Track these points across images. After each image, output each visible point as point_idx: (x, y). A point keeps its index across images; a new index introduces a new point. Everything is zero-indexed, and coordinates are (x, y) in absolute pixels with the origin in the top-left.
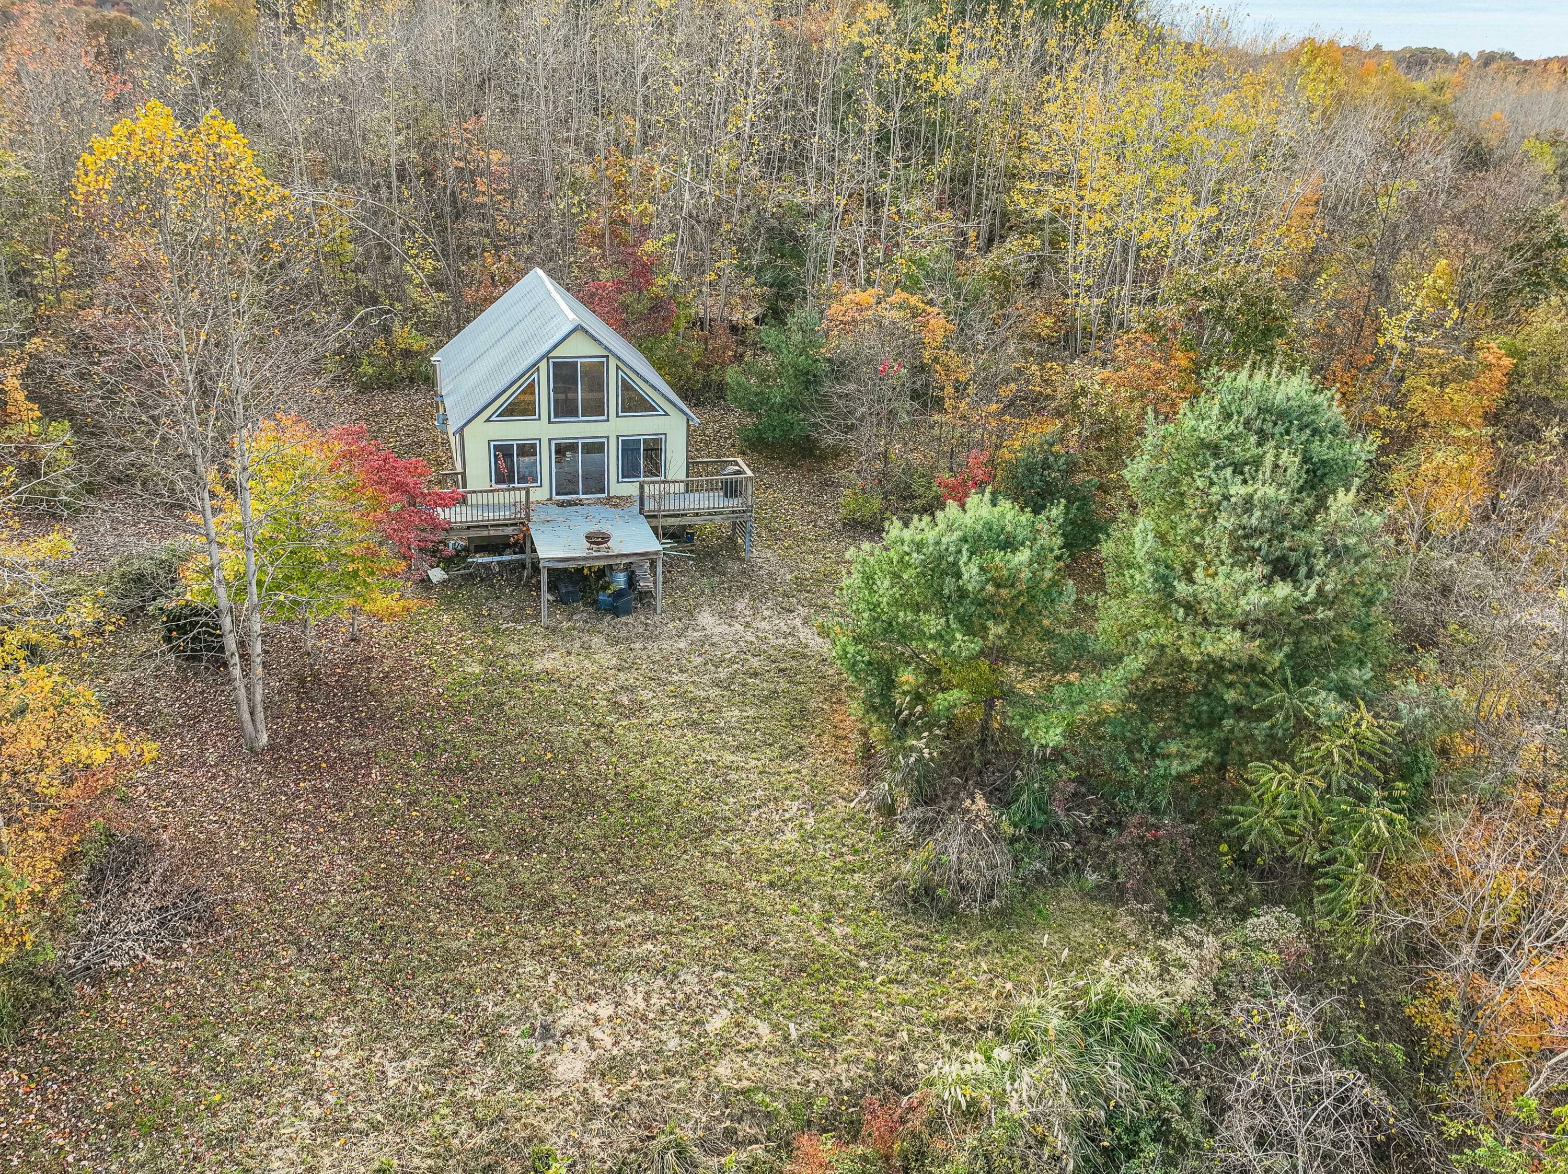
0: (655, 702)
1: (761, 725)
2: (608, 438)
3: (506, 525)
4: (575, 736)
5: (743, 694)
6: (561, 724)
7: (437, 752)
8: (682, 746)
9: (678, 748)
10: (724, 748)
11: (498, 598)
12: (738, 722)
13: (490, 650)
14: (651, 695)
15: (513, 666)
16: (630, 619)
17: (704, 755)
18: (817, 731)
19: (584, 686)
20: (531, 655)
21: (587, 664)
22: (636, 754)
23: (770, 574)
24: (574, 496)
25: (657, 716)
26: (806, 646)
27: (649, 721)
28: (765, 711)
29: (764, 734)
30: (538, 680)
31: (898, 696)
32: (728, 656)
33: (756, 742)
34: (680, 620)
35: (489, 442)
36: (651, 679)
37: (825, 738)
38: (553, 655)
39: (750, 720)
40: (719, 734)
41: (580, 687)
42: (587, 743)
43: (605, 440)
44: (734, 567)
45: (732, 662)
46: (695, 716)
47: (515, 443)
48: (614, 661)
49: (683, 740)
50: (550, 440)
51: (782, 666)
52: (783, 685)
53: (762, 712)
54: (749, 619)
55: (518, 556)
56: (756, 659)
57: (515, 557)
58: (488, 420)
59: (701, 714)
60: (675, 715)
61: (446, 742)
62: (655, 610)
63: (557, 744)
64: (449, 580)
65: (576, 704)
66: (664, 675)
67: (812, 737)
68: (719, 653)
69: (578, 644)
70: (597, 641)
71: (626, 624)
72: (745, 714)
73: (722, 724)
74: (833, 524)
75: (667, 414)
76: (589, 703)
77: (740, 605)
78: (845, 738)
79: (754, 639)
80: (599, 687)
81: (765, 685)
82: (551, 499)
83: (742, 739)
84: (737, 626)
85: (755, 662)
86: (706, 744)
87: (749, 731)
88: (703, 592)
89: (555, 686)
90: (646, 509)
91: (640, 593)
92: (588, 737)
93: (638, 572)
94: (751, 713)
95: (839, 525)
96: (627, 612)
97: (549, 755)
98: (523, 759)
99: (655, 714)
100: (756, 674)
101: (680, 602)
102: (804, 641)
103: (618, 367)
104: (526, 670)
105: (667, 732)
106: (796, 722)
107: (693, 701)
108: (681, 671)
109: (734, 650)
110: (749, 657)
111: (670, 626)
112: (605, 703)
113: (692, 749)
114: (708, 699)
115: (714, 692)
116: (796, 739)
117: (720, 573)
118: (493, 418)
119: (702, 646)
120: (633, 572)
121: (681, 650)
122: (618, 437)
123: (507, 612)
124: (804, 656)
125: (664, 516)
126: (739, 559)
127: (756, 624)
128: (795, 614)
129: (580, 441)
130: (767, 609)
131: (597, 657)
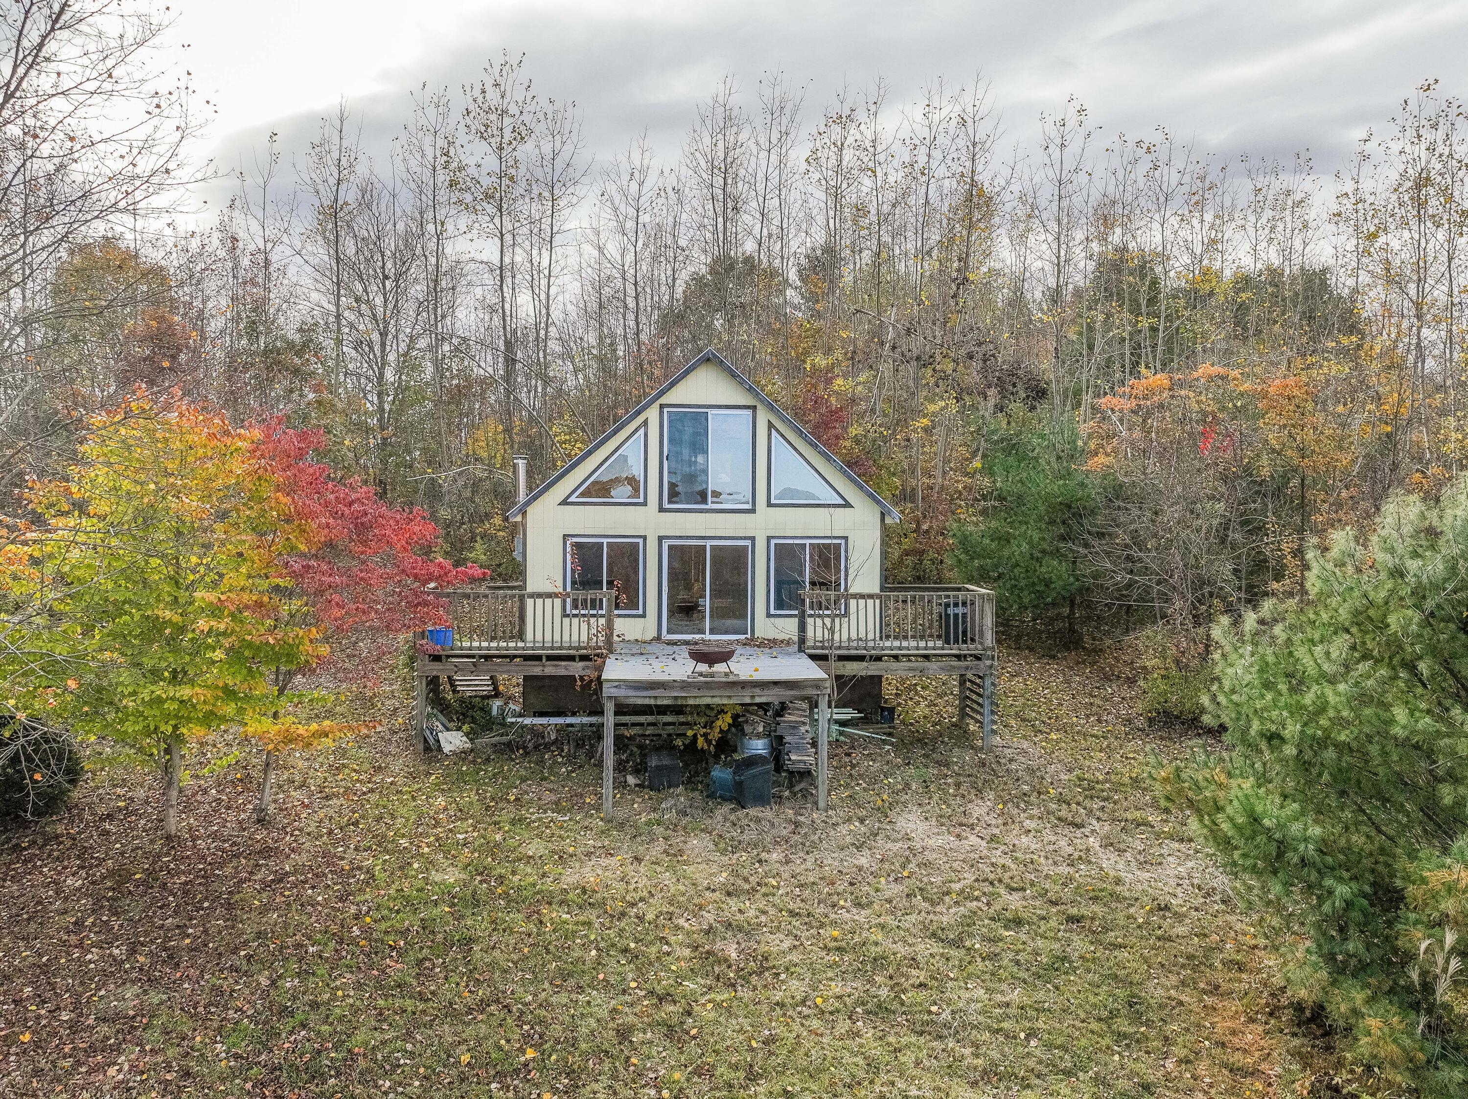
0: (795, 957)
1: (1040, 1024)
2: (753, 539)
3: (571, 658)
4: (604, 1014)
5: (993, 957)
6: (580, 989)
7: (284, 1026)
8: (848, 1059)
9: (837, 1062)
10: (951, 1070)
11: (544, 779)
12: (983, 1012)
13: (493, 849)
14: (787, 944)
15: (527, 874)
16: (767, 813)
17: (901, 1084)
18: (1179, 1051)
19: (650, 916)
20: (562, 858)
21: (667, 878)
22: (735, 1067)
23: (1031, 771)
24: (698, 637)
25: (797, 987)
26: (1118, 881)
27: (778, 996)
28: (1044, 995)
29: (1049, 1046)
30: (561, 903)
31: (1418, 933)
32: (957, 887)
33: (1031, 1063)
34: (862, 821)
35: (565, 537)
36: (792, 914)
37: (1202, 1068)
38: (604, 862)
39: (1012, 1011)
40: (940, 1037)
41: (641, 918)
42: (624, 1034)
43: (748, 543)
44: (965, 757)
45: (965, 896)
46: (884, 993)
47: (605, 541)
48: (723, 877)
49: (853, 1045)
50: (661, 539)
51: (1074, 911)
52: (1080, 945)
53: (1040, 995)
54: (996, 831)
55: (593, 719)
56: (1016, 896)
57: (586, 720)
58: (565, 502)
59: (897, 989)
60: (836, 988)
61: (314, 1005)
62: (816, 803)
63: (556, 1030)
64: (472, 750)
65: (626, 950)
66: (820, 910)
67: (1170, 1064)
68: (937, 880)
69: (660, 846)
70: (697, 844)
71: (758, 820)
72: (999, 998)
73: (946, 1015)
74: (1130, 721)
75: (847, 505)
76: (653, 949)
77: (978, 809)
78: (1254, 1073)
79: (1009, 863)
80: (681, 922)
81: (1040, 943)
82: (658, 638)
83: (995, 1055)
84: (973, 840)
85: (1014, 901)
86: (907, 1058)
87: (1011, 1037)
88: (907, 786)
89: (591, 915)
90: (810, 643)
91: (791, 773)
92: (631, 1019)
93: (788, 739)
94: (1015, 996)
95: (1141, 722)
96: (762, 800)
97: (530, 1054)
98: (465, 1058)
99: (794, 984)
100: (1018, 922)
101: (862, 796)
102: (1112, 873)
103: (771, 425)
104: (549, 884)
105: (815, 1024)
106: (1123, 1025)
107: (879, 962)
108: (858, 905)
109: (969, 877)
110: (1002, 891)
111: (843, 829)
112: (687, 952)
113: (872, 1066)
114: (913, 962)
115: (925, 948)
116: (1130, 1064)
117: (939, 763)
118: (573, 499)
119: (903, 867)
120: (781, 738)
121: (860, 869)
122: (769, 539)
123: (549, 797)
124: (1118, 898)
125: (841, 658)
126: (972, 748)
127: (1010, 839)
128: (1087, 831)
129: (709, 543)
130: (1031, 818)
131: (689, 869)
